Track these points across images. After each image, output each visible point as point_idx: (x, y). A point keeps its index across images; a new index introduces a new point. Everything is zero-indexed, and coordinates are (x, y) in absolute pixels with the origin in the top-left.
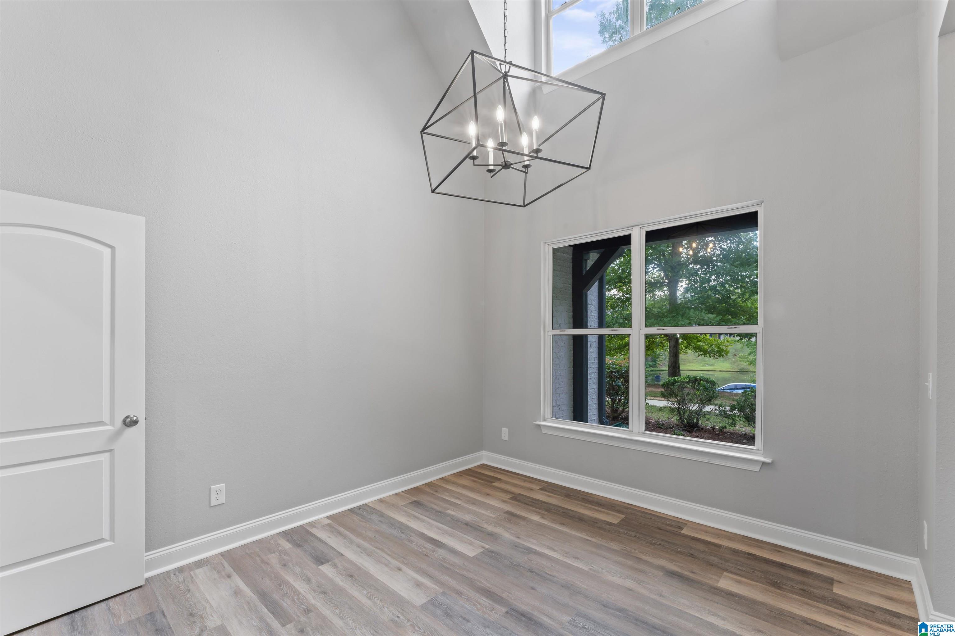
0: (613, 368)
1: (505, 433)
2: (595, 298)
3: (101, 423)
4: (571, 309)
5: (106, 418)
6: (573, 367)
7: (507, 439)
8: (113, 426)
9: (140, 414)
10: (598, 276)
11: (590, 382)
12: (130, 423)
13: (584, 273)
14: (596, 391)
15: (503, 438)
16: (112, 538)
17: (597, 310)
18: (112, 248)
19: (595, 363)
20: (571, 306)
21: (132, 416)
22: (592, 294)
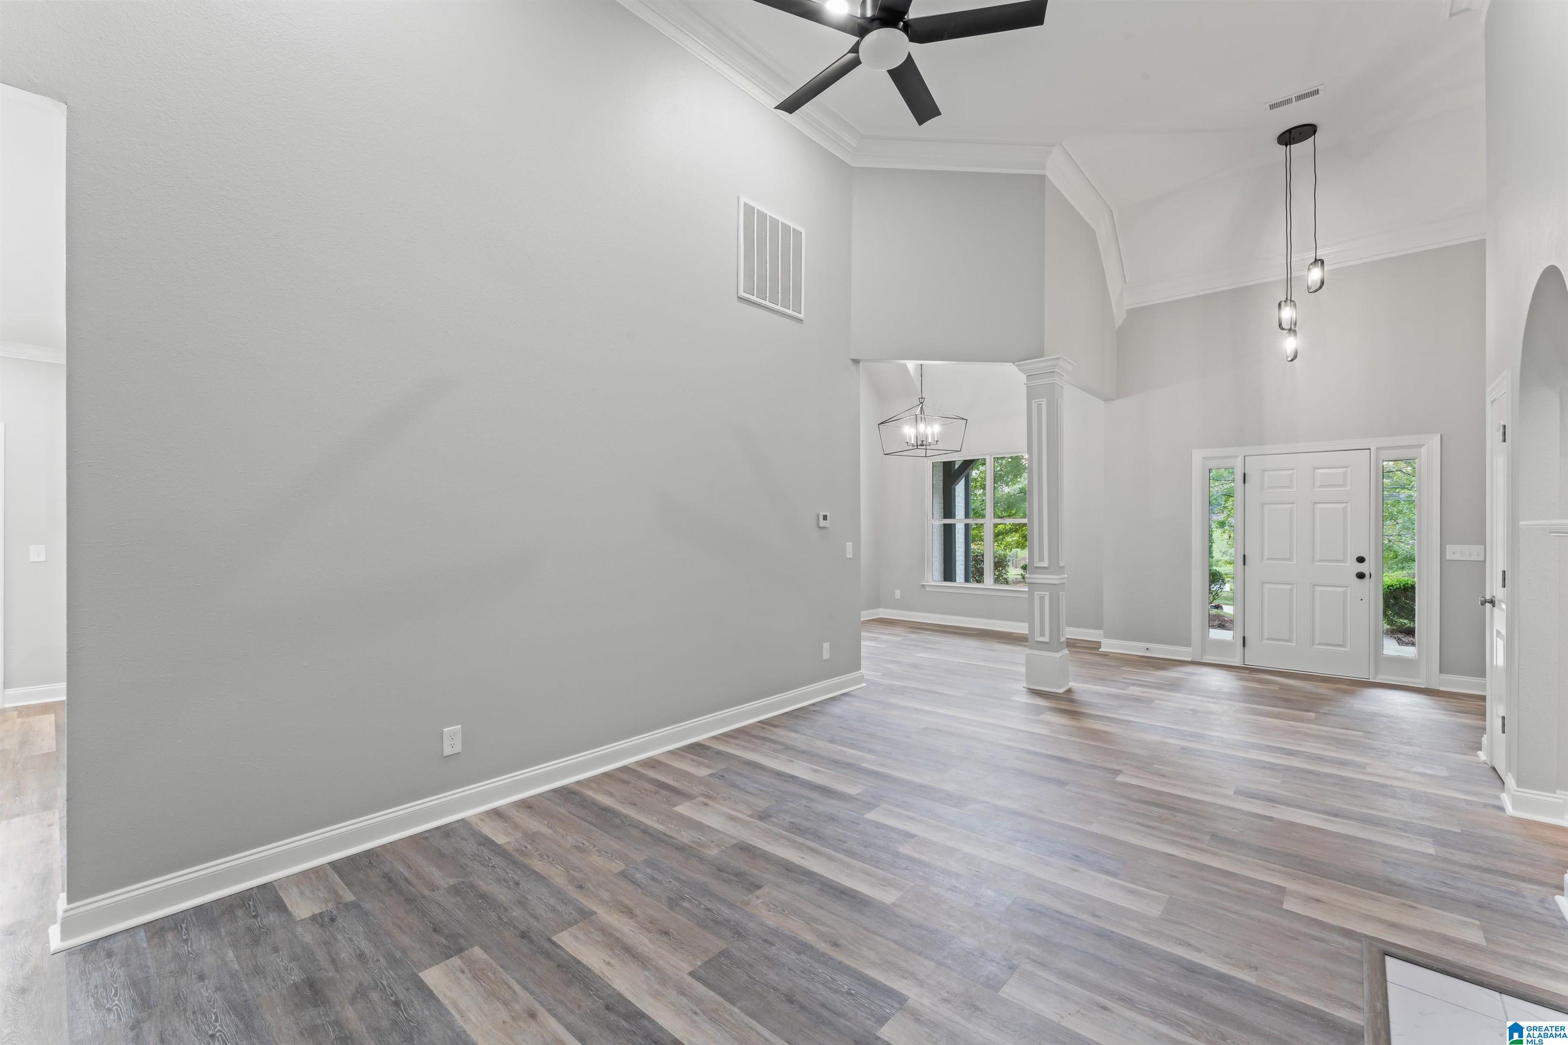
0: (978, 553)
1: (898, 594)
2: (962, 493)
4: (942, 501)
6: (944, 550)
7: (899, 598)
10: (965, 474)
11: (957, 563)
13: (953, 471)
14: (963, 572)
15: (896, 597)
17: (964, 500)
19: (962, 548)
20: (942, 498)
22: (960, 488)
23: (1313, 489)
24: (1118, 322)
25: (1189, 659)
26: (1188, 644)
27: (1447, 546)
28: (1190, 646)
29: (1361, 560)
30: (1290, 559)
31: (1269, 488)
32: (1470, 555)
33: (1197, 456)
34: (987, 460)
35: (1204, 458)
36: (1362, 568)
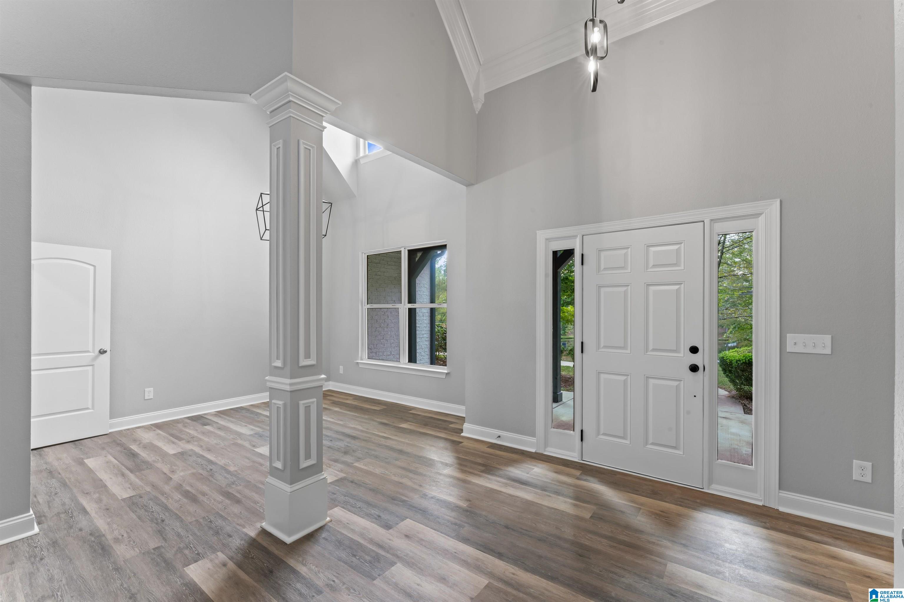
1: (341, 369)
2: (427, 282)
3: (88, 352)
5: (90, 349)
7: (342, 372)
8: (94, 353)
9: (107, 347)
12: (102, 352)
15: (340, 372)
16: (93, 408)
18: (94, 266)
19: (428, 327)
21: (104, 349)
23: (647, 269)
24: (478, 106)
25: (533, 450)
26: (533, 435)
27: (788, 335)
28: (535, 437)
29: (694, 350)
30: (624, 348)
31: (605, 269)
32: (814, 346)
33: (542, 235)
34: (402, 252)
35: (547, 239)
36: (696, 359)
